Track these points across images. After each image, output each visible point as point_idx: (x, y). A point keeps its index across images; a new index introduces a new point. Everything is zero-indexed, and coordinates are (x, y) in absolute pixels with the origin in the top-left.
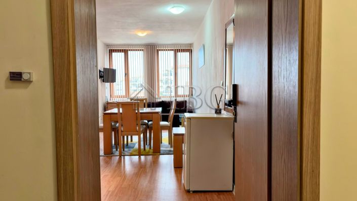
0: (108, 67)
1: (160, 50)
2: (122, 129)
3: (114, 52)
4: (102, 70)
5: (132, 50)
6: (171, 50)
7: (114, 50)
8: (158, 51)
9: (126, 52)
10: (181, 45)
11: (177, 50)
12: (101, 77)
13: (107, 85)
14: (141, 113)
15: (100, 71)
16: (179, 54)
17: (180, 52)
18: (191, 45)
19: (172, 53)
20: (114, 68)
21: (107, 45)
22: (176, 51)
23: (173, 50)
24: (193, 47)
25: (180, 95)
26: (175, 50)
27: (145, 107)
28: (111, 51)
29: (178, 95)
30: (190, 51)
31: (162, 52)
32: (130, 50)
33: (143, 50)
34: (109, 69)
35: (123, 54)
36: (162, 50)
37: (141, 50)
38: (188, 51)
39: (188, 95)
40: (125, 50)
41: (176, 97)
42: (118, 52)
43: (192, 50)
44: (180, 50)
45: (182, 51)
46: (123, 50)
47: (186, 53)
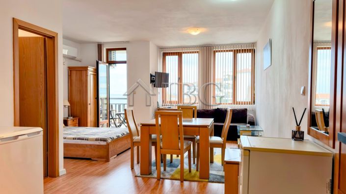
0: (161, 72)
1: (217, 51)
2: (162, 145)
3: (167, 55)
4: (154, 74)
5: (186, 53)
6: (230, 51)
7: (167, 53)
8: (215, 52)
9: (180, 55)
10: (241, 44)
11: (237, 50)
12: (152, 81)
14: (185, 126)
15: (151, 76)
16: (239, 55)
17: (240, 52)
18: (254, 44)
19: (231, 54)
20: (167, 72)
21: (161, 48)
22: (236, 52)
23: (232, 51)
24: (256, 46)
25: (239, 102)
26: (235, 50)
27: (194, 117)
28: (165, 55)
29: (237, 102)
30: (253, 51)
31: (219, 53)
32: (184, 53)
33: (198, 52)
35: (176, 57)
36: (219, 51)
37: (195, 52)
38: (250, 52)
39: (250, 102)
40: (179, 53)
41: (234, 104)
42: (172, 55)
43: (254, 49)
44: (240, 50)
45: (242, 52)
46: (176, 53)
47: (248, 54)
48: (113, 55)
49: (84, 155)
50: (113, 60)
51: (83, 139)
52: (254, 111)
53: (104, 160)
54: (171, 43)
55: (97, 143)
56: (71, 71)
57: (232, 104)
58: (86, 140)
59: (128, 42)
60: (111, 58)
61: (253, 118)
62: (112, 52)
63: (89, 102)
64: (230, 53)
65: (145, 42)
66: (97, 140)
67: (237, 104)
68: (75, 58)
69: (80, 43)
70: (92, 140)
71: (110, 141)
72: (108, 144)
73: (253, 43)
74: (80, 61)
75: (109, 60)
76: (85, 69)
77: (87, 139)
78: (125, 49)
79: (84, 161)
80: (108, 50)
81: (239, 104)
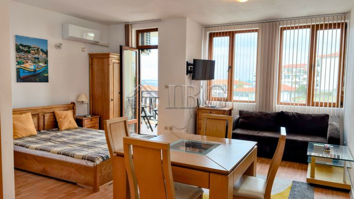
0: (207, 58)
1: (285, 29)
3: (215, 37)
4: (192, 62)
5: (239, 32)
6: (305, 27)
7: (214, 33)
8: (281, 29)
9: (232, 35)
10: (324, 16)
11: (317, 25)
12: (189, 72)
13: (203, 83)
15: (188, 64)
16: (320, 33)
17: (321, 28)
18: (345, 15)
19: (309, 30)
20: (214, 60)
21: (206, 27)
22: (315, 29)
23: (309, 27)
24: (349, 18)
25: (317, 103)
26: (313, 26)
28: (212, 36)
29: (313, 103)
30: (344, 27)
32: (237, 32)
33: (256, 31)
34: (207, 61)
35: (227, 39)
36: (288, 28)
37: (253, 31)
38: (339, 28)
39: (334, 104)
40: (230, 32)
41: (309, 105)
42: (220, 36)
43: (346, 24)
44: (322, 25)
45: (326, 28)
46: (226, 32)
47: (335, 30)
48: (145, 39)
49: (69, 178)
50: (145, 44)
51: (68, 156)
52: (341, 118)
53: (91, 188)
54: (218, 19)
55: (84, 162)
56: (92, 58)
57: (304, 105)
58: (71, 156)
59: (159, 20)
60: (143, 42)
61: (339, 132)
62: (145, 34)
63: (111, 97)
64: (305, 30)
65: (180, 19)
66: (83, 158)
67: (313, 105)
68: (98, 42)
69: (106, 24)
70: (78, 158)
71: (99, 163)
72: (95, 168)
73: (344, 13)
74: (107, 47)
75: (140, 44)
76: (107, 56)
77: (73, 156)
78: (156, 30)
79: (69, 185)
80: (138, 32)
81: (317, 106)
